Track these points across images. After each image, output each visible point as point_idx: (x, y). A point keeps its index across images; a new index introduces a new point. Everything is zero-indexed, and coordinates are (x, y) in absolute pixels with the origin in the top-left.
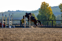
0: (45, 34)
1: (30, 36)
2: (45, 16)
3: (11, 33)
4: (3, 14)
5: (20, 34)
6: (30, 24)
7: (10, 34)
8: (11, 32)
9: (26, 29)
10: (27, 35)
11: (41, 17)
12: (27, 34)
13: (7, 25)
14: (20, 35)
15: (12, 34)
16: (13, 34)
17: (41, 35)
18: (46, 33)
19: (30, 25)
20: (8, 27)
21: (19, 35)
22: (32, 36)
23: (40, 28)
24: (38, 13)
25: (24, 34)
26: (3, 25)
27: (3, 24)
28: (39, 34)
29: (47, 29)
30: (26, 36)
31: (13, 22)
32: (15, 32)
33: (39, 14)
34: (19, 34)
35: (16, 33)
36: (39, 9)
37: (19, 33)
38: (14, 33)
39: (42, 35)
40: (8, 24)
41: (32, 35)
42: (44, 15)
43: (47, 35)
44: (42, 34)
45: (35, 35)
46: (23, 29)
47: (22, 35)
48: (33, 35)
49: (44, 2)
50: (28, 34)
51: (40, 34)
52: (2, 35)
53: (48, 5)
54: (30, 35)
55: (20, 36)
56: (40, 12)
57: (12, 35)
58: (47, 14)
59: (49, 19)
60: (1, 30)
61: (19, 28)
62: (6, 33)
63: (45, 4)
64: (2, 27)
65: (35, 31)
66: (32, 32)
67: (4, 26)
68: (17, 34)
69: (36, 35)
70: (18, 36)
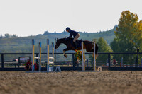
0: (130, 85)
1: (96, 90)
2: (130, 44)
3: (52, 83)
4: (33, 40)
5: (73, 86)
6: (95, 62)
7: (51, 86)
8: (53, 81)
9: (86, 73)
10: (89, 89)
11: (120, 45)
12: (89, 86)
13: (42, 64)
14: (72, 88)
15: (54, 86)
16: (57, 86)
17: (120, 87)
18: (133, 84)
19: (95, 65)
20: (45, 69)
21: (70, 88)
22: (99, 91)
23: (118, 72)
24: (113, 38)
25: (83, 86)
26: (33, 64)
27: (34, 62)
28: (116, 86)
29: (134, 73)
30: (86, 90)
31: (55, 58)
32: (61, 81)
33: (115, 39)
34: (71, 86)
35: (62, 84)
36: (116, 27)
37: (71, 84)
38: (59, 82)
39: (124, 88)
40: (46, 64)
41: (101, 89)
42: (128, 41)
43: (136, 87)
44: (125, 86)
45: (107, 88)
46: (79, 74)
47: (78, 87)
48: (103, 88)
49: (126, 12)
50: (91, 85)
51: (119, 85)
52: (31, 88)
53: (137, 18)
54: (94, 88)
55: (72, 91)
56: (117, 34)
57: (54, 89)
58: (135, 39)
59: (138, 50)
60: (30, 76)
61: (70, 73)
62: (40, 84)
63: (129, 16)
64: (31, 70)
65: (107, 79)
66: (100, 80)
67: (37, 68)
68: (67, 87)
69: (110, 87)
70: (67, 89)
